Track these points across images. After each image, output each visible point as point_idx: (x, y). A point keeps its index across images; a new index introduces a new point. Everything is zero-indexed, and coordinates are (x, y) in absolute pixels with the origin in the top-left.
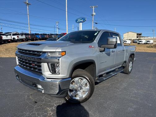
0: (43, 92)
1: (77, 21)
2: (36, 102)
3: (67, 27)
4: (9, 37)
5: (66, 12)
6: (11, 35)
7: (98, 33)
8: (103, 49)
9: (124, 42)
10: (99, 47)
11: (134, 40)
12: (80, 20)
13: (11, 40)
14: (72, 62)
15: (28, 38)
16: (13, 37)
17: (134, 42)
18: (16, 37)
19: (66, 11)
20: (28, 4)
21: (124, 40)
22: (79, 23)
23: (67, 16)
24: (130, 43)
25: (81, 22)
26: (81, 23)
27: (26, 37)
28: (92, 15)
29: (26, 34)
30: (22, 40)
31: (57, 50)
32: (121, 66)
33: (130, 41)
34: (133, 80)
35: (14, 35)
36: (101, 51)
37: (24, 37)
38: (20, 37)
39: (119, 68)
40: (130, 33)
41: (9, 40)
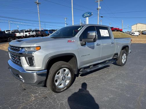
0: (24, 81)
1: (83, 15)
2: (25, 89)
3: (73, 22)
4: (22, 34)
5: (72, 9)
6: (23, 32)
7: (81, 28)
8: (84, 43)
9: (132, 34)
10: (80, 41)
11: (143, 31)
12: (87, 14)
13: (23, 36)
14: (47, 55)
15: (38, 34)
16: (25, 34)
17: (142, 34)
18: (27, 34)
19: (72, 7)
20: (38, 3)
21: (132, 32)
22: (85, 17)
23: (72, 12)
24: (138, 35)
25: (87, 16)
26: (88, 18)
27: (36, 34)
28: (98, 9)
29: (36, 31)
30: (33, 36)
31: (32, 46)
32: (111, 58)
33: (138, 32)
34: (124, 72)
35: (26, 32)
36: (82, 45)
37: (34, 33)
38: (31, 33)
39: (109, 60)
40: (139, 25)
41: (22, 36)
